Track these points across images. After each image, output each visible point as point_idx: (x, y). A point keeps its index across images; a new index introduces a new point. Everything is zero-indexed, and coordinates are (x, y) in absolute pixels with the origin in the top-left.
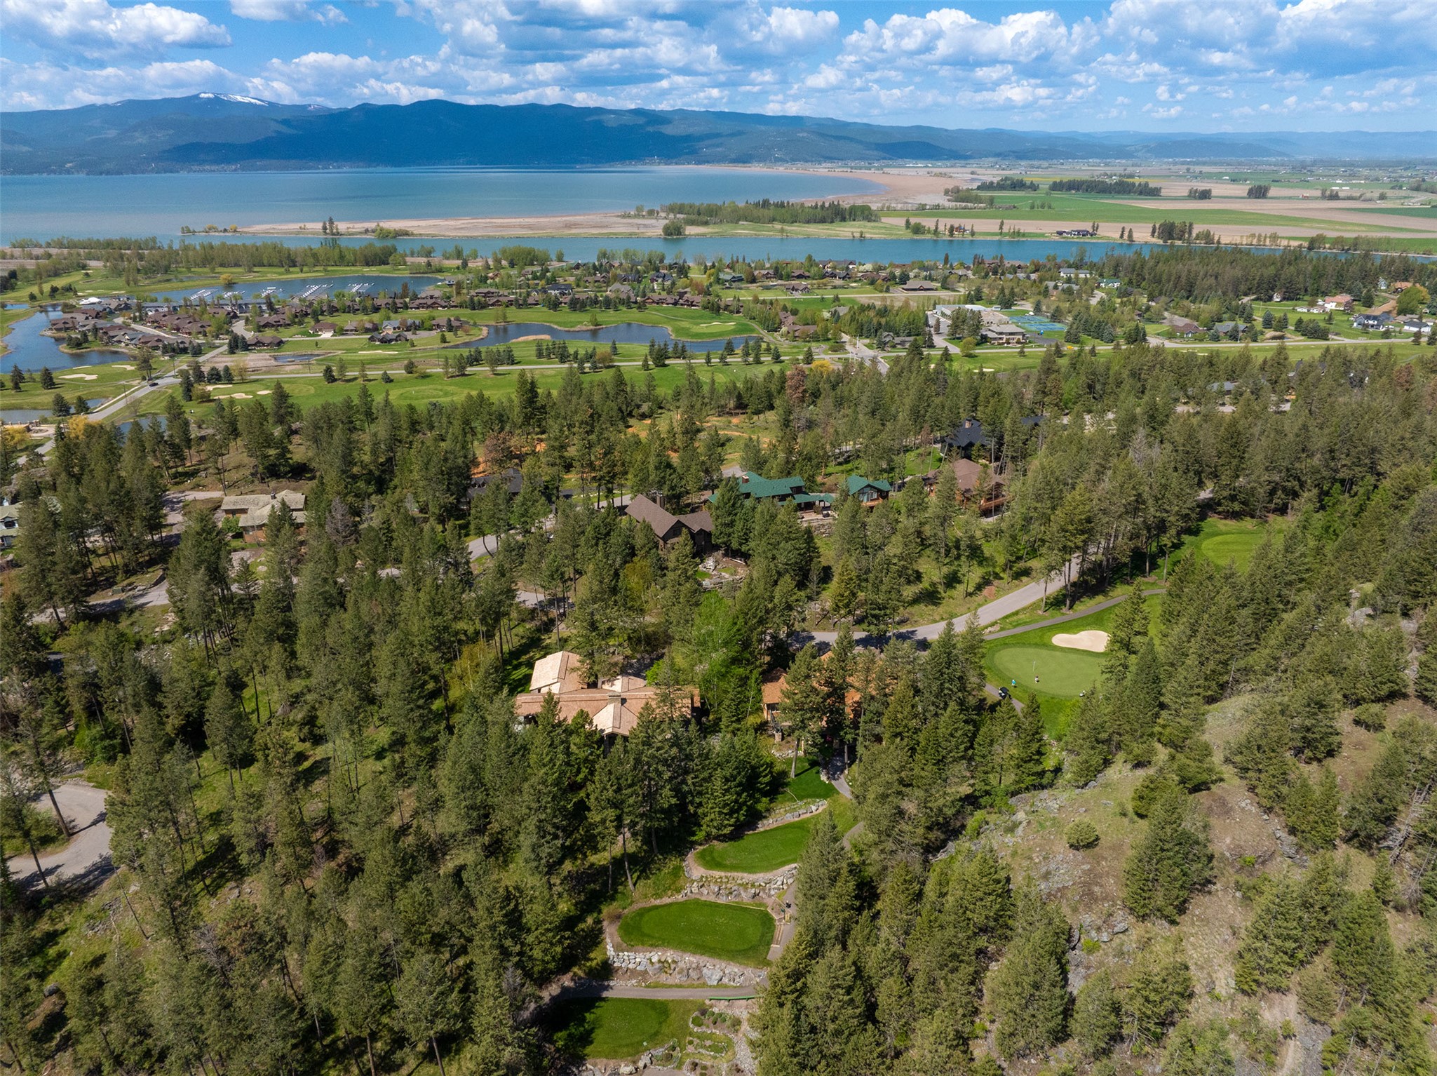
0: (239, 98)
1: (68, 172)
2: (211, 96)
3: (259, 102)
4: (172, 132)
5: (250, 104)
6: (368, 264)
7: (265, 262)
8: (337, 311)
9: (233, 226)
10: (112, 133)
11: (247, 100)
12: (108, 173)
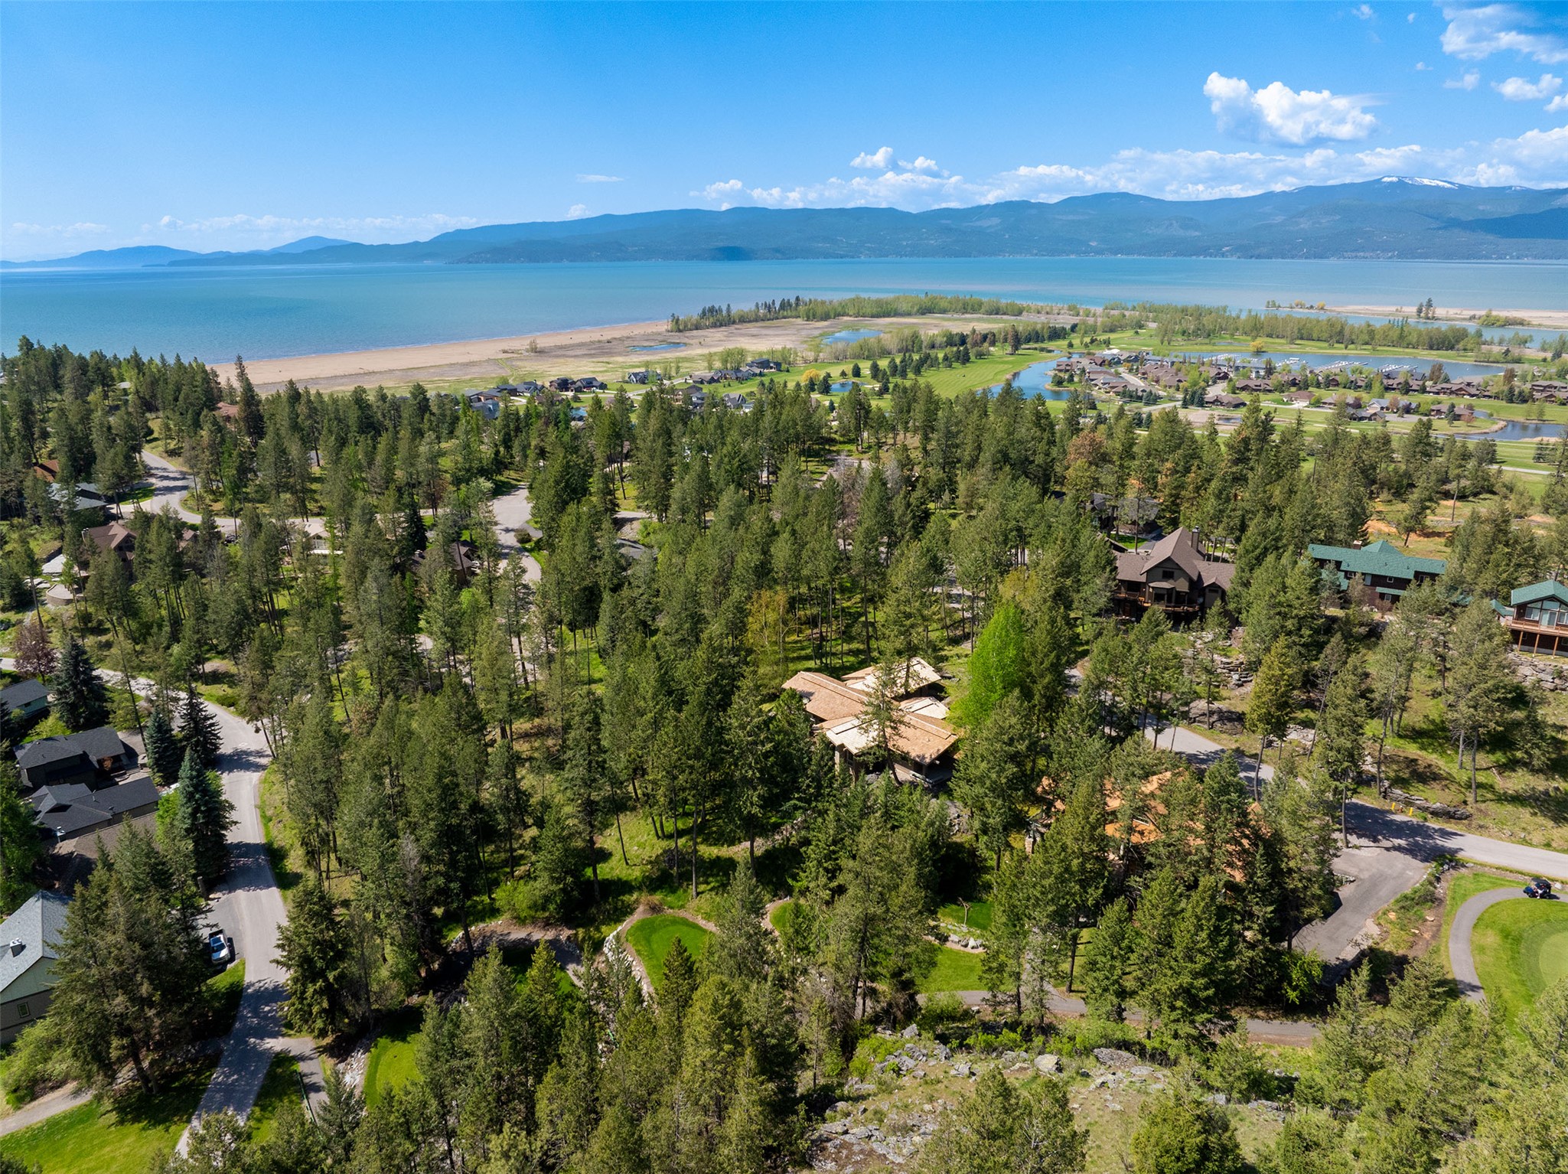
0: (1426, 182)
1: (1223, 255)
2: (1395, 179)
3: (1448, 185)
4: (1338, 217)
5: (1438, 187)
6: (1431, 348)
7: (1315, 336)
8: (1337, 385)
9: (1321, 304)
10: (1279, 219)
11: (1434, 183)
12: (1258, 257)
